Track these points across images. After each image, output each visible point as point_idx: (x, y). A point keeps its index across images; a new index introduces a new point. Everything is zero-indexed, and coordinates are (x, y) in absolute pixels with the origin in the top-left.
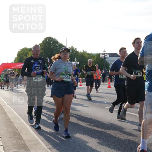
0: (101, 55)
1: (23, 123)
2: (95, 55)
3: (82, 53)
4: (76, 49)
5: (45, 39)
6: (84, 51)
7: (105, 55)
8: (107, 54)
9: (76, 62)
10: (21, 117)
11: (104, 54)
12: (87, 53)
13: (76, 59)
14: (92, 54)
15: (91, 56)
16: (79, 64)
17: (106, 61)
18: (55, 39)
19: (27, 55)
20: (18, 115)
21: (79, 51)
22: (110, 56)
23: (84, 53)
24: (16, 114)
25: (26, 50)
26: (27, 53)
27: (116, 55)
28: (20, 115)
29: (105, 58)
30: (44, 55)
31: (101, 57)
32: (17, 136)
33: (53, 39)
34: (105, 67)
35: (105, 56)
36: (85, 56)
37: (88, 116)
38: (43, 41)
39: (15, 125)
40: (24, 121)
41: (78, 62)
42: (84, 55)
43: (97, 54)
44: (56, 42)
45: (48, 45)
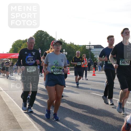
0: (87, 47)
1: (17, 106)
2: (81, 47)
3: (70, 45)
4: (65, 41)
5: (37, 32)
6: (72, 43)
7: (91, 46)
8: (92, 46)
9: (65, 53)
10: (15, 102)
11: (89, 46)
12: (74, 44)
13: (64, 50)
14: (79, 46)
15: (78, 47)
16: (67, 54)
17: (91, 52)
18: (46, 32)
19: (21, 46)
20: (12, 100)
21: (67, 43)
22: (94, 48)
23: (72, 44)
24: (11, 99)
25: (20, 42)
26: (21, 45)
27: (100, 47)
28: (14, 100)
29: (90, 49)
30: (36, 47)
31: (86, 48)
32: (12, 118)
33: (45, 32)
34: (90, 57)
35: (91, 48)
36: (72, 48)
37: (75, 100)
38: (35, 34)
39: (10, 109)
40: (18, 105)
41: (66, 53)
42: (72, 46)
43: (83, 46)
44: (47, 35)
45: (39, 38)
